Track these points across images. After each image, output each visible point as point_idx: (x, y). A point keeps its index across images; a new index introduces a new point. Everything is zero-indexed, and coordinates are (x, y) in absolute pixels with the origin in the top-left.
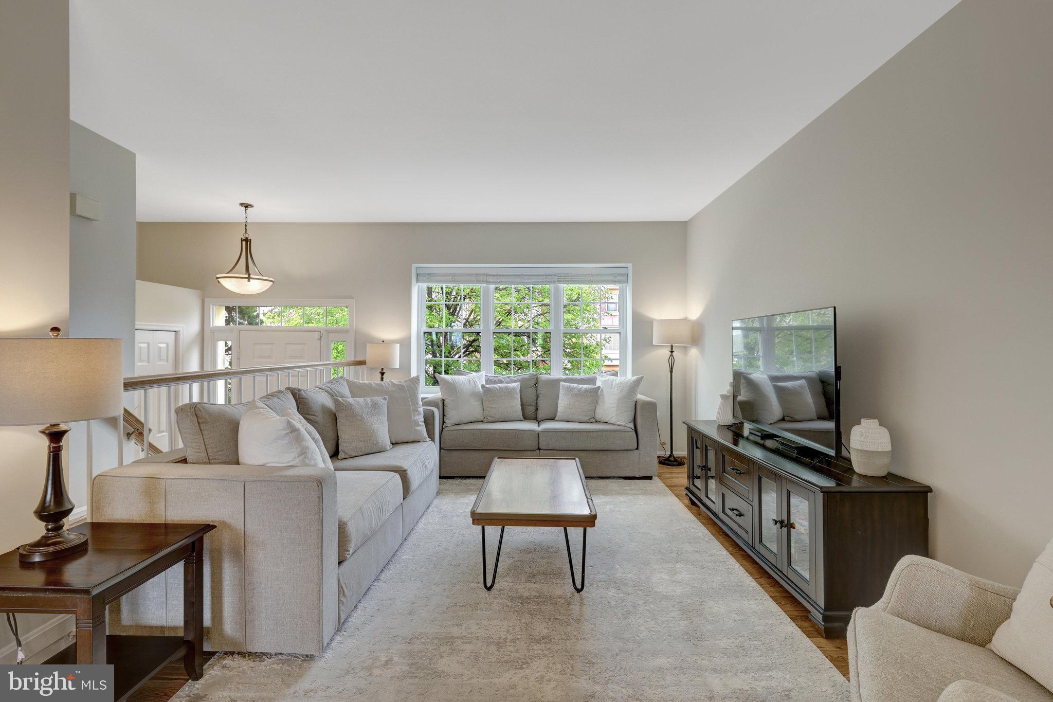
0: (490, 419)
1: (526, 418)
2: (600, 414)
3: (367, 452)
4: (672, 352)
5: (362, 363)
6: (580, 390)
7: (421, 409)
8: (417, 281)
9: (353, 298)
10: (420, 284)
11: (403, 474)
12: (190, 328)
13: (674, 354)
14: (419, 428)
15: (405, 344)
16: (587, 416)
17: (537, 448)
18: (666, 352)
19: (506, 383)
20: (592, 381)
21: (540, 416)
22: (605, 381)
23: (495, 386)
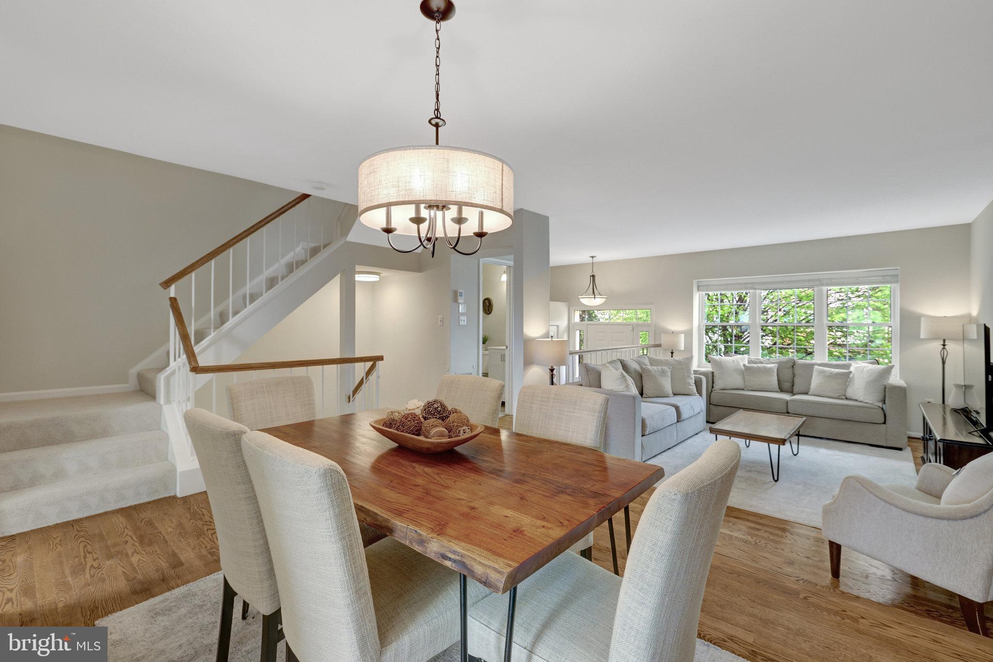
0: (750, 388)
1: (782, 390)
2: (850, 393)
3: (659, 396)
4: (944, 345)
5: (659, 346)
6: (831, 373)
7: (693, 376)
8: (698, 290)
9: (653, 304)
10: (701, 293)
11: (677, 408)
13: (946, 347)
14: (691, 387)
15: (689, 334)
16: (837, 394)
17: (785, 411)
18: (937, 346)
19: (766, 364)
20: (848, 366)
21: (795, 390)
22: (857, 367)
23: (755, 365)
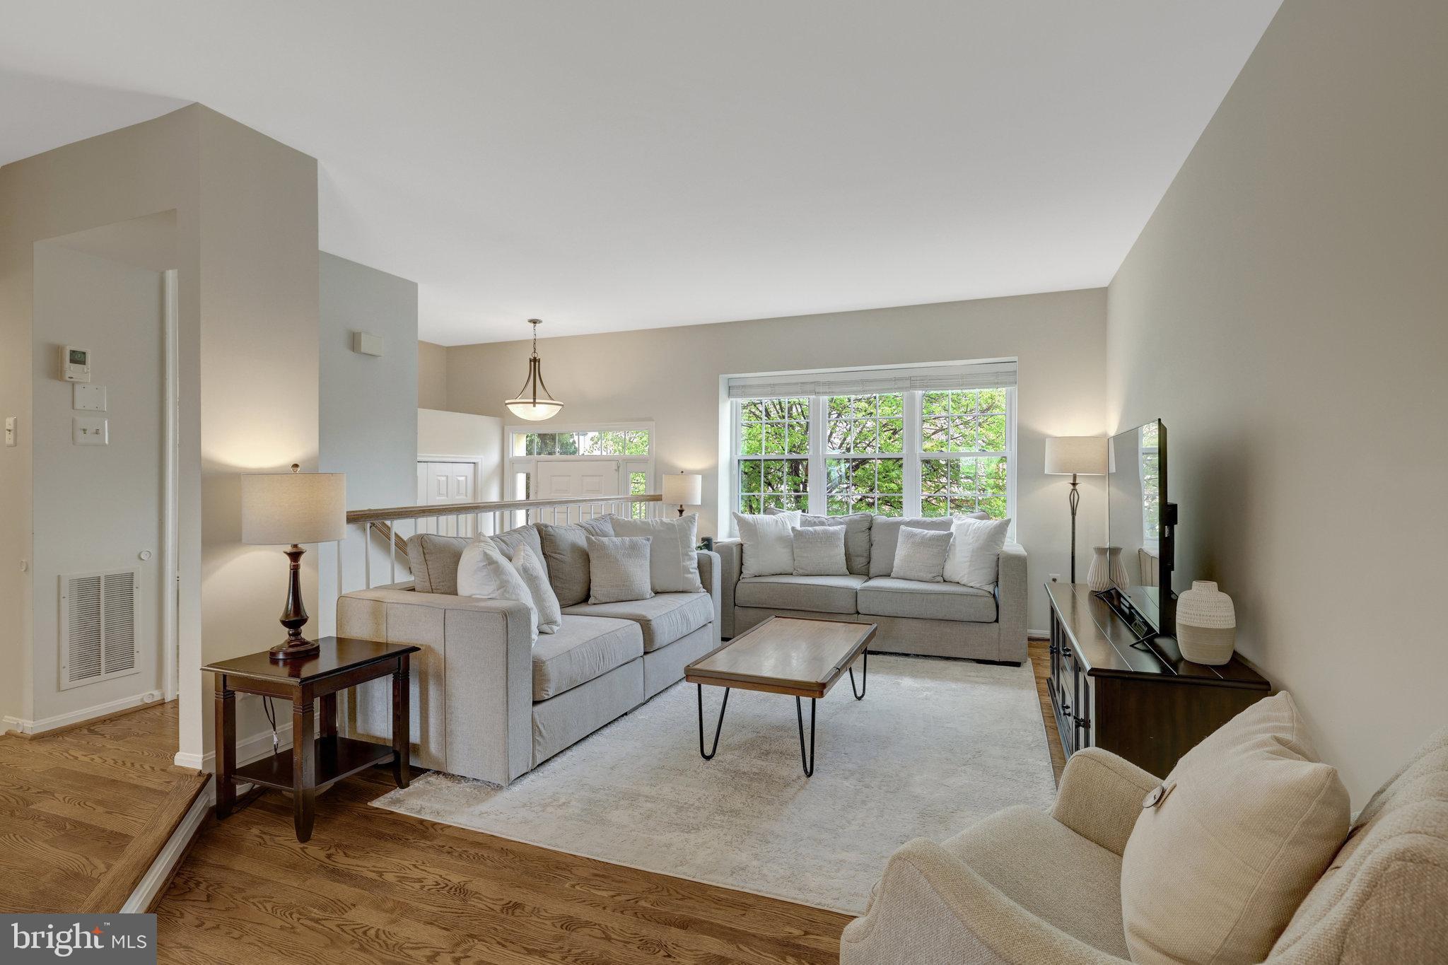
0: (801, 571)
1: (851, 572)
2: (949, 571)
3: (621, 599)
4: (1074, 484)
5: (657, 498)
6: (923, 537)
7: (695, 554)
8: (729, 395)
9: (653, 420)
10: (734, 400)
11: (646, 625)
12: (490, 459)
13: (1077, 487)
14: (690, 576)
15: (710, 476)
16: (931, 573)
17: (853, 611)
18: (1065, 486)
19: (829, 525)
20: (946, 525)
21: (873, 571)
22: (961, 525)
23: (810, 529)
